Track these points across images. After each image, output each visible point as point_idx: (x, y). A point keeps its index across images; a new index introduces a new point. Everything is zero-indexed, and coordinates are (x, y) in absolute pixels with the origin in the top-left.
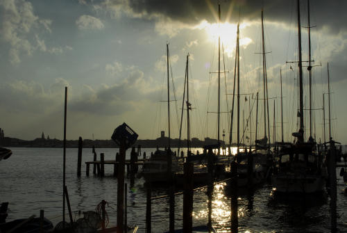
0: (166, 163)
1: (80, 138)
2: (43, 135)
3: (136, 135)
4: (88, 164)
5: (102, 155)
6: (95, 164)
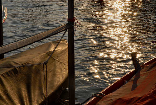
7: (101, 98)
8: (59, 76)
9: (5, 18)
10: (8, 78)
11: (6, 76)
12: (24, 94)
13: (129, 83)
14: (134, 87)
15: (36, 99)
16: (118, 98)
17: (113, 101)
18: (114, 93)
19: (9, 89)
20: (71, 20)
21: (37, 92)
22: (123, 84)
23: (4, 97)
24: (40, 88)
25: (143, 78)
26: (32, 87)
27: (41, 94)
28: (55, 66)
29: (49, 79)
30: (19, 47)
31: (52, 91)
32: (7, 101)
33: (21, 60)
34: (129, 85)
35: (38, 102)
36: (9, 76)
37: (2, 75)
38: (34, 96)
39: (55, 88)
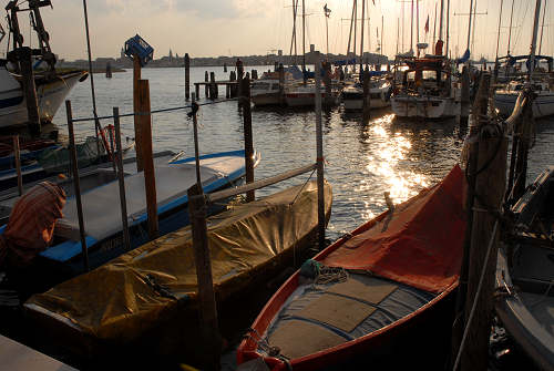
0: (278, 81)
1: (187, 55)
2: (171, 52)
3: (151, 50)
4: (197, 85)
5: (212, 74)
6: (207, 85)
10: (260, 218)
11: (258, 216)
12: (276, 236)
13: (380, 224)
15: (288, 240)
17: (360, 242)
19: (260, 230)
20: (320, 159)
21: (289, 234)
23: (255, 238)
24: (293, 230)
25: (396, 218)
27: (294, 236)
35: (289, 243)
37: (254, 216)
38: (286, 236)
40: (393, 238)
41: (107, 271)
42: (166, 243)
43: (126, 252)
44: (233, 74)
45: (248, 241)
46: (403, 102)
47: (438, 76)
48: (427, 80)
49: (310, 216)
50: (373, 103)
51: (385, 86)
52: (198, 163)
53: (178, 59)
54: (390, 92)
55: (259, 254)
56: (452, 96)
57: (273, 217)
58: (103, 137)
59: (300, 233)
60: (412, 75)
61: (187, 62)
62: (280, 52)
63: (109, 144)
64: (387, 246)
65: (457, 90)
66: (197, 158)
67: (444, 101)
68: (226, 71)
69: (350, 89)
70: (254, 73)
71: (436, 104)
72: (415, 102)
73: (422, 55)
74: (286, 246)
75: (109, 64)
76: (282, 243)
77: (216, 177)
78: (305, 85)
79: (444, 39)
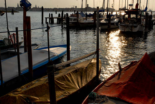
0: (76, 18)
1: (42, 7)
2: (36, 6)
3: (30, 5)
4: (46, 18)
5: (52, 14)
6: (50, 18)
7: (106, 83)
8: (94, 73)
9: (70, 49)
10: (73, 73)
11: (72, 73)
12: (80, 80)
13: (117, 76)
14: (119, 79)
15: (84, 82)
16: (113, 82)
17: (111, 84)
18: (111, 80)
19: (73, 78)
20: (98, 49)
21: (85, 80)
22: (115, 76)
23: (71, 81)
24: (86, 78)
25: (123, 74)
26: (83, 78)
27: (86, 80)
28: (93, 69)
29: (90, 74)
30: (77, 60)
31: (91, 79)
32: (72, 83)
33: (79, 66)
34: (117, 77)
35: (85, 84)
36: (74, 73)
37: (71, 72)
38: (84, 81)
39: (92, 78)
40: (125, 83)
41: (10, 96)
42: (36, 83)
43: (19, 87)
44: (59, 15)
45: (68, 83)
46: (123, 26)
47: (137, 16)
48: (133, 18)
49: (93, 72)
50: (112, 26)
51: (116, 20)
52: (49, 50)
53: (39, 8)
54: (118, 23)
55: (73, 88)
56: (142, 24)
57: (78, 73)
58: (11, 38)
59: (89, 80)
60: (127, 16)
61: (42, 10)
62: (76, 7)
63: (13, 40)
64: (123, 86)
65: (144, 22)
66: (49, 48)
67: (139, 26)
68: (56, 13)
69: (103, 21)
70: (67, 14)
71: (136, 27)
72: (128, 26)
73: (131, 9)
74: (84, 85)
75: (13, 9)
76: (82, 83)
77: (54, 55)
78: (86, 19)
79: (139, 3)
